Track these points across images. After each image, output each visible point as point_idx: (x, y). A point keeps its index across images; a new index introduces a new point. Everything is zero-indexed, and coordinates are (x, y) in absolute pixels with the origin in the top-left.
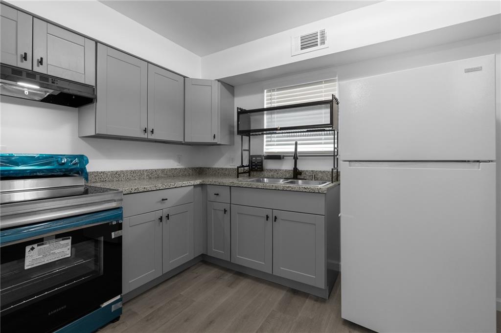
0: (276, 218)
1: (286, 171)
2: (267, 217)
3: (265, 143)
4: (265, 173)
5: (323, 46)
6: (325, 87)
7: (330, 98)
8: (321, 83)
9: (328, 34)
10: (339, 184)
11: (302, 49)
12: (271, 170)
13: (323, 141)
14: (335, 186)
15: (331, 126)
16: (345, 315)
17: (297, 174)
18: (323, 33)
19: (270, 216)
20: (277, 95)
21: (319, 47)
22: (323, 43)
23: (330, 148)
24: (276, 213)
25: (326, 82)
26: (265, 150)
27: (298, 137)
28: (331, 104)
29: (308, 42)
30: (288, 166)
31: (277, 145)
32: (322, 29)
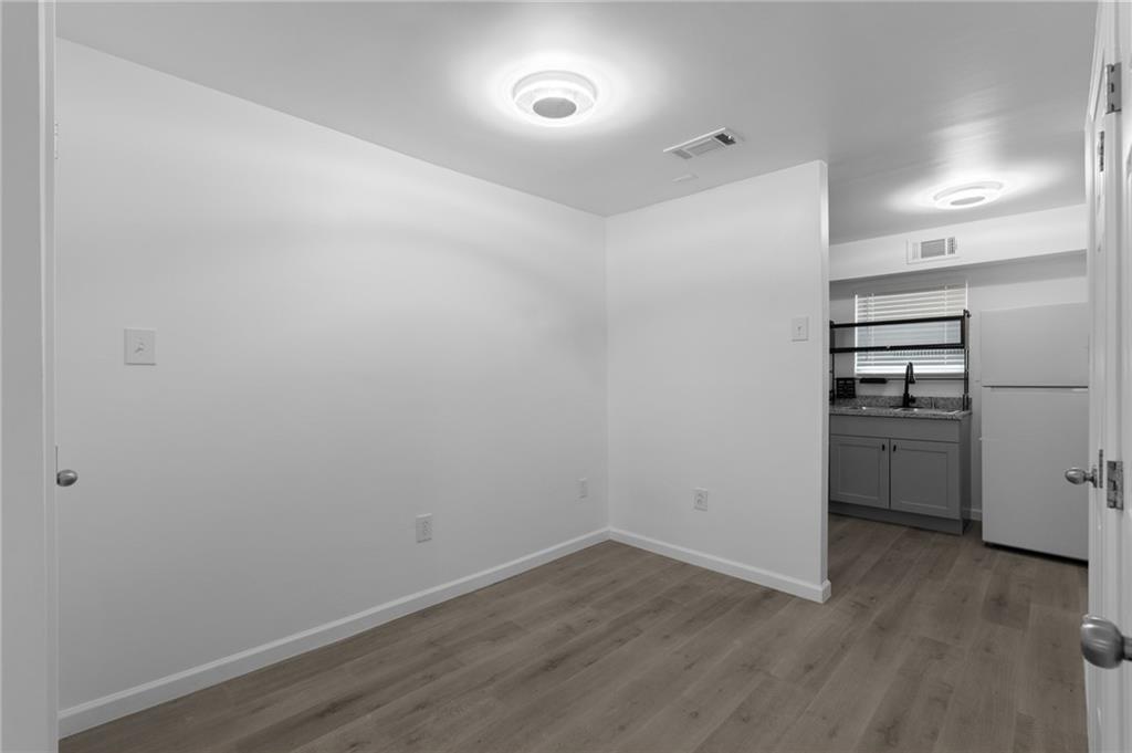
0: (895, 447)
1: (890, 398)
2: (883, 447)
3: (856, 362)
4: (858, 401)
5: (951, 255)
6: (949, 294)
7: (962, 313)
8: (942, 288)
9: (959, 242)
10: (971, 414)
11: (923, 256)
12: (867, 397)
13: (946, 361)
14: (964, 416)
15: (962, 345)
16: (986, 538)
17: (908, 401)
18: (952, 241)
19: (887, 446)
20: (876, 301)
21: (947, 256)
22: (952, 251)
23: (959, 369)
24: (894, 442)
25: (949, 288)
26: (856, 372)
27: (909, 356)
28: (963, 319)
29: (930, 249)
30: (894, 391)
31: (875, 365)
32: (951, 236)
